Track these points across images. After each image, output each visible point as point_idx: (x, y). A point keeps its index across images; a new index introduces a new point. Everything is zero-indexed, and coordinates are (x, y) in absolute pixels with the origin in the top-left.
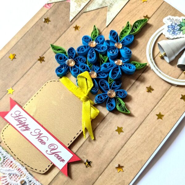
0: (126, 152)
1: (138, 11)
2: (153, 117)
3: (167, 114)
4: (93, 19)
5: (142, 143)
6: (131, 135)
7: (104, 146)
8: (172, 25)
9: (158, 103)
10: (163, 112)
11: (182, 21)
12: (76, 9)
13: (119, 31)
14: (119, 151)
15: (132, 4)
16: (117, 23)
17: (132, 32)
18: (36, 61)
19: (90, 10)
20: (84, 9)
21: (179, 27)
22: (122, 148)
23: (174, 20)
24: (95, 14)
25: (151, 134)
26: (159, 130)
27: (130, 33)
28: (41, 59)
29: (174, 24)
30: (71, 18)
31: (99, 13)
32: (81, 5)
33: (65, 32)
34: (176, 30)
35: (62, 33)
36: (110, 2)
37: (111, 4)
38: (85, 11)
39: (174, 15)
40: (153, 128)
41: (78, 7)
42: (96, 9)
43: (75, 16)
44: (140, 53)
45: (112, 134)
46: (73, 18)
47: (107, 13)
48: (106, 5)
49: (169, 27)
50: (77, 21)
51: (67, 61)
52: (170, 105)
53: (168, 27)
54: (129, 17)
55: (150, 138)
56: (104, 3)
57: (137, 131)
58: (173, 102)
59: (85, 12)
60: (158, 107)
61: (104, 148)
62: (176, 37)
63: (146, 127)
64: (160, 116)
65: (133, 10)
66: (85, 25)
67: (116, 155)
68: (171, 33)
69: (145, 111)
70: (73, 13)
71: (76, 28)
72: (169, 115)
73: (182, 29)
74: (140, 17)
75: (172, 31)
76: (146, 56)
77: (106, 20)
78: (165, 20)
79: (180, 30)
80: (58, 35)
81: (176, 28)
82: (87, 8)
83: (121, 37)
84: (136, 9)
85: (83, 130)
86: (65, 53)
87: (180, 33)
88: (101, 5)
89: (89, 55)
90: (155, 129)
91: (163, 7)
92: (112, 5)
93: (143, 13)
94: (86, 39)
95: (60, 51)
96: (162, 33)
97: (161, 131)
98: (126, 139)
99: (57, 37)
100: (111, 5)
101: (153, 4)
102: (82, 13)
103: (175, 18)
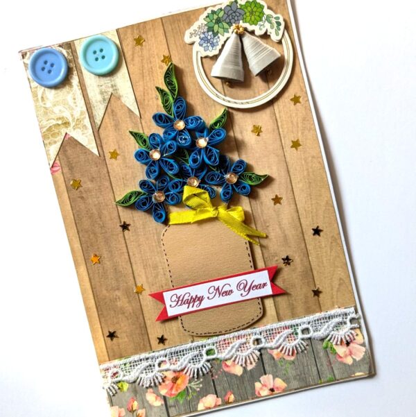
0: (305, 211)
1: (148, 61)
2: (291, 153)
3: (300, 134)
4: (117, 126)
5: (309, 186)
6: (291, 194)
7: (280, 228)
8: (202, 39)
9: (280, 134)
10: (294, 137)
11: (206, 23)
12: (87, 136)
13: (158, 106)
14: (299, 219)
15: (133, 60)
16: (144, 100)
17: (174, 95)
18: (122, 235)
19: (101, 118)
20: (93, 125)
21: (210, 33)
22: (298, 212)
23: (197, 29)
24: (111, 117)
25: (307, 169)
26: (310, 159)
27: (173, 98)
28: (125, 227)
29: (202, 36)
30: (95, 151)
31: (113, 111)
32: (85, 125)
33: (108, 172)
34: (212, 40)
35: (107, 178)
36: (110, 85)
37: (112, 86)
38: (98, 127)
39: (190, 23)
40: (303, 162)
41: (86, 131)
42: (104, 111)
43: (95, 145)
44: (205, 104)
45: (274, 211)
46: (96, 149)
47: (121, 102)
48: (110, 94)
49: (201, 43)
50: (104, 147)
51: (153, 200)
52: (292, 122)
53: (201, 45)
54: (148, 78)
55: (311, 174)
56: (105, 94)
57: (293, 182)
58: (291, 115)
59: (99, 128)
60: (284, 138)
61: (284, 232)
62: (219, 47)
63: (296, 170)
64: (296, 145)
65: (143, 66)
66: (118, 142)
67: (301, 225)
68: (210, 48)
69: (278, 156)
70: (89, 143)
71: (114, 155)
72: (302, 133)
73: (215, 31)
74: (161, 67)
75: (209, 44)
76: (214, 101)
77: (130, 111)
78: (187, 40)
79: (215, 34)
80: (107, 184)
81: (209, 37)
82: (96, 121)
83: (169, 111)
84: (145, 61)
85: (248, 239)
86: (139, 193)
87: (219, 37)
88: (104, 100)
89: (166, 170)
90: (305, 161)
91: (168, 28)
92: (115, 86)
93: (156, 57)
94: (139, 156)
95: (133, 198)
96: (201, 58)
97: (313, 157)
98: (292, 201)
99: (110, 187)
100: (114, 88)
101: (154, 35)
102: (97, 132)
103: (195, 26)
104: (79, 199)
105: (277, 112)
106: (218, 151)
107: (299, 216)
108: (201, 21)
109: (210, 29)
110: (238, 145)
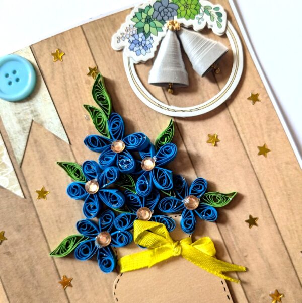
0: (289, 230)
1: (72, 77)
2: (259, 161)
3: (266, 138)
4: (42, 158)
5: (289, 200)
6: (268, 209)
7: (262, 257)
8: (132, 43)
9: (242, 141)
10: (259, 142)
11: (134, 23)
12: (6, 176)
13: (90, 128)
14: (283, 241)
15: (53, 78)
16: (72, 122)
17: (107, 111)
18: (63, 294)
19: (22, 152)
20: (13, 160)
21: (141, 34)
22: (280, 233)
23: (125, 32)
24: (35, 149)
25: (283, 179)
26: (284, 165)
27: (107, 115)
28: (66, 283)
29: (132, 39)
30: (19, 193)
31: (36, 142)
32: (3, 163)
33: (37, 216)
34: (144, 42)
35: (37, 224)
36: (29, 111)
37: (32, 112)
38: (19, 162)
39: (115, 27)
40: (276, 171)
41: (4, 170)
42: (25, 142)
43: (18, 184)
44: (147, 118)
45: (251, 235)
46: (20, 190)
47: (46, 130)
48: (30, 121)
49: (131, 48)
50: (30, 185)
51: (96, 244)
52: (254, 124)
53: (132, 50)
54: (74, 97)
55: (289, 185)
56: (24, 123)
57: (268, 197)
58: (251, 117)
59: (21, 164)
60: (248, 144)
61: (266, 261)
62: (154, 49)
63: (269, 180)
64: (263, 151)
65: (66, 84)
66: (46, 178)
67: (286, 248)
68: (143, 52)
69: (243, 167)
70: (11, 184)
71: (42, 194)
72: (269, 136)
73: (147, 31)
74: (88, 82)
75: (141, 48)
76: (156, 112)
77: (56, 138)
78: (115, 46)
79: (147, 35)
80: (38, 231)
81: (140, 40)
82: (16, 156)
83: (104, 131)
84: (67, 78)
86: (78, 238)
87: (151, 38)
88: (24, 129)
89: (108, 204)
90: (279, 170)
91: (91, 35)
92: (35, 111)
93: (81, 70)
94: (74, 191)
95: (71, 246)
96: (135, 65)
97: (287, 163)
98: (270, 221)
99: (41, 235)
100: (35, 114)
101: (75, 46)
102: (19, 169)
103: (122, 29)
104: (5, 256)
105: (233, 115)
106: (170, 172)
107: (282, 237)
108: (129, 22)
109: (140, 30)
110: (193, 161)
